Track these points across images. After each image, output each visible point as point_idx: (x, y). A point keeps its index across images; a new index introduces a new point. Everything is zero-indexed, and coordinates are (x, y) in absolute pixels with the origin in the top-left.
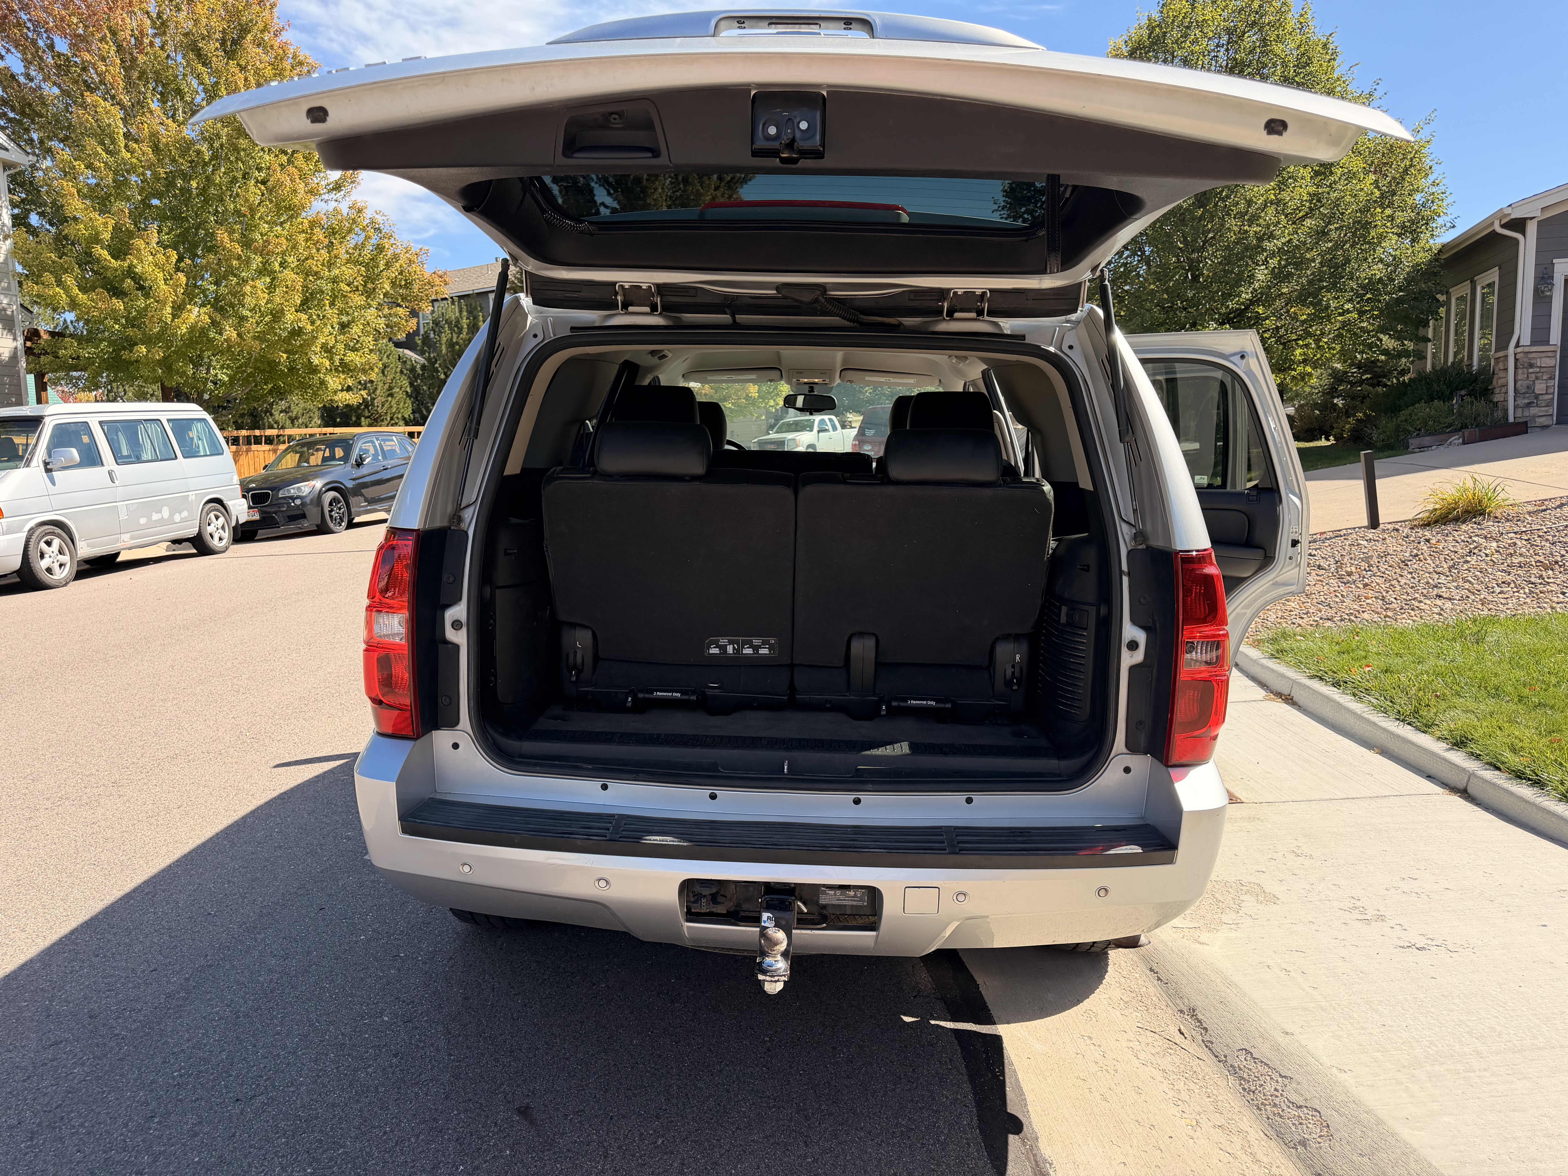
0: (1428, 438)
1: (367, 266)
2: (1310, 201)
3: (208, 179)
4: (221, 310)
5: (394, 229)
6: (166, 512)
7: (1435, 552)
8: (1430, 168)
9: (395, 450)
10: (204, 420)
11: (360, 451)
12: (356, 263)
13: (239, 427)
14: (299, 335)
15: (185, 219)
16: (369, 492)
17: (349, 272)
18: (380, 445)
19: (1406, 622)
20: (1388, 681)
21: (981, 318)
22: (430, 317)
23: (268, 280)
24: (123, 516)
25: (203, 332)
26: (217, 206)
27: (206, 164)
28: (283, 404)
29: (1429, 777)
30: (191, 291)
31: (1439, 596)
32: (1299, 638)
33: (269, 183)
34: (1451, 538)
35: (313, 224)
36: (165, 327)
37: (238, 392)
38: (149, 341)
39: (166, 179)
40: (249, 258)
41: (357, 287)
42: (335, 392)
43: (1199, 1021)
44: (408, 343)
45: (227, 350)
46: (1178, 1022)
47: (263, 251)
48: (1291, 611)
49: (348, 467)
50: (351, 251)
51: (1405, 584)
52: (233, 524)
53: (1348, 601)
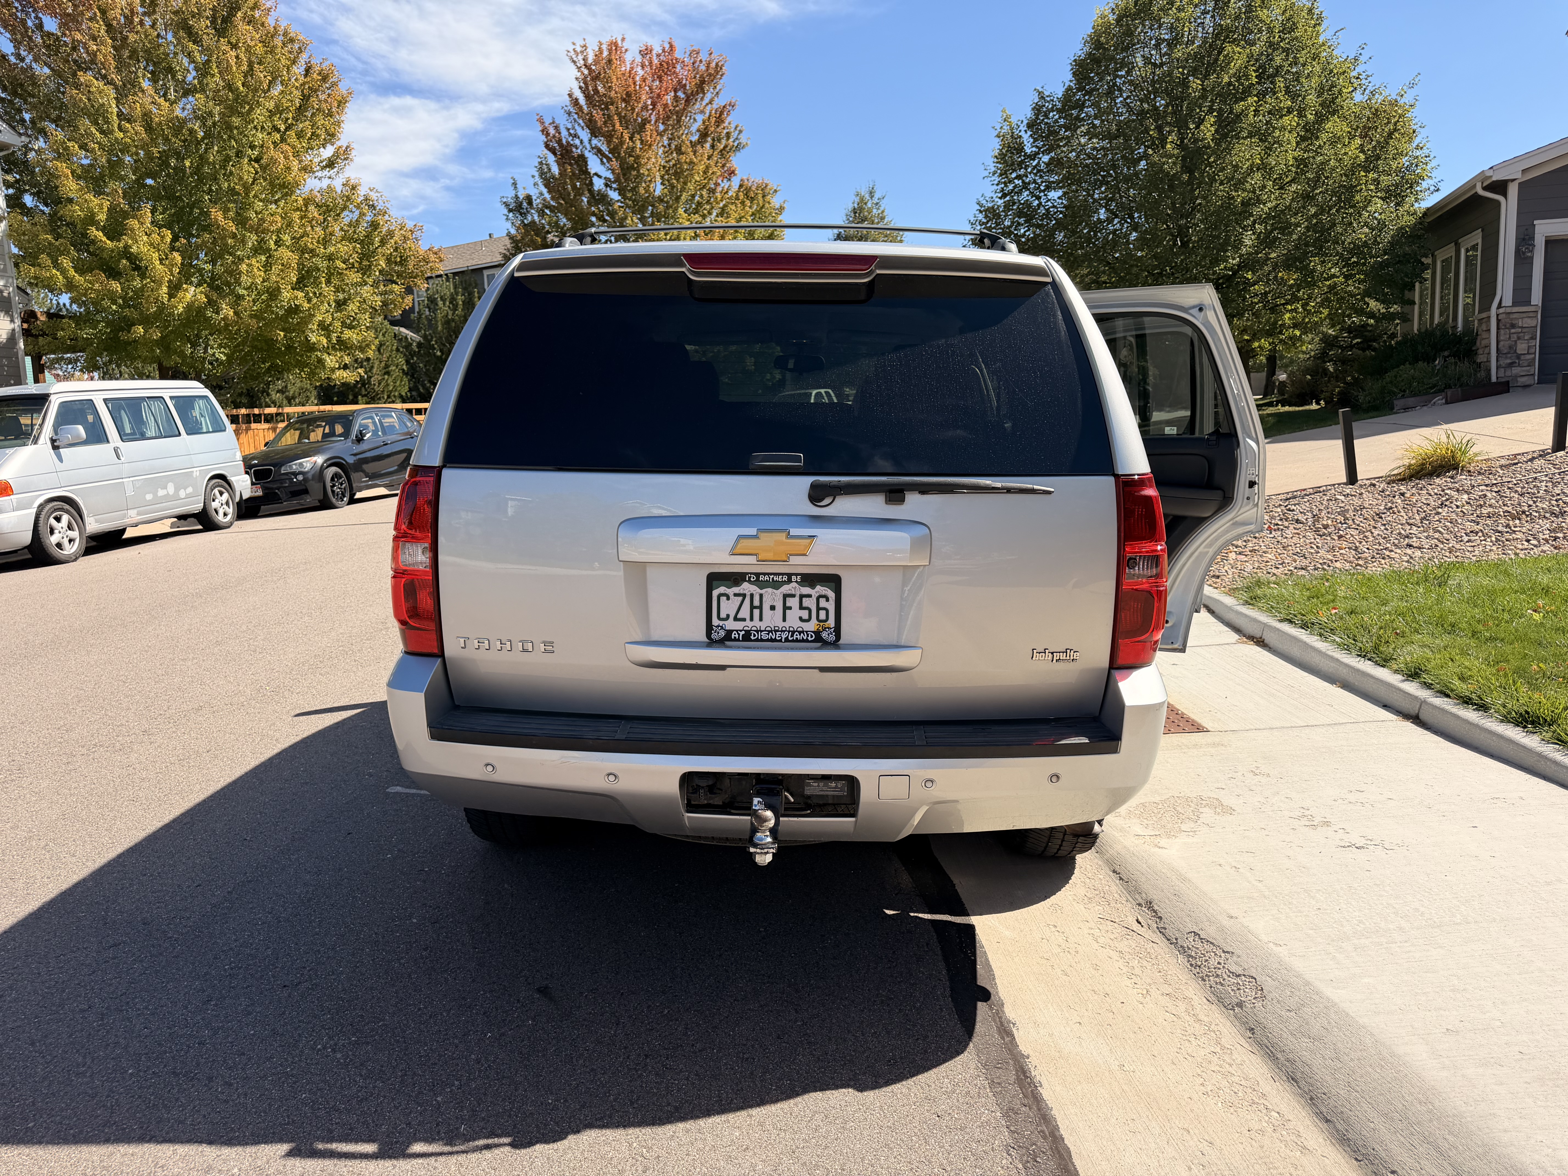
0: (1412, 399)
1: (362, 243)
2: (1298, 167)
3: (201, 157)
4: (218, 289)
5: (388, 206)
6: (171, 489)
7: (1409, 505)
8: (1414, 132)
9: (395, 427)
10: (206, 397)
11: (360, 427)
12: (351, 240)
13: (237, 406)
14: (296, 313)
15: (180, 198)
16: (369, 468)
17: (344, 249)
18: (380, 421)
19: (1374, 569)
20: (1351, 621)
22: (425, 294)
23: (263, 258)
24: (130, 492)
25: (200, 311)
26: (210, 186)
27: (198, 143)
28: (280, 384)
29: (1385, 706)
30: (187, 273)
31: (1410, 546)
32: (1272, 585)
33: (262, 162)
34: (1425, 492)
35: (307, 202)
36: (162, 308)
37: (237, 371)
38: (146, 321)
39: (159, 158)
40: (244, 235)
41: (353, 264)
42: (333, 370)
43: (1155, 912)
44: (405, 320)
45: (224, 329)
46: (1136, 914)
47: (259, 229)
48: (1267, 562)
49: (349, 443)
50: (346, 228)
51: (1378, 535)
52: (237, 499)
53: (1322, 552)
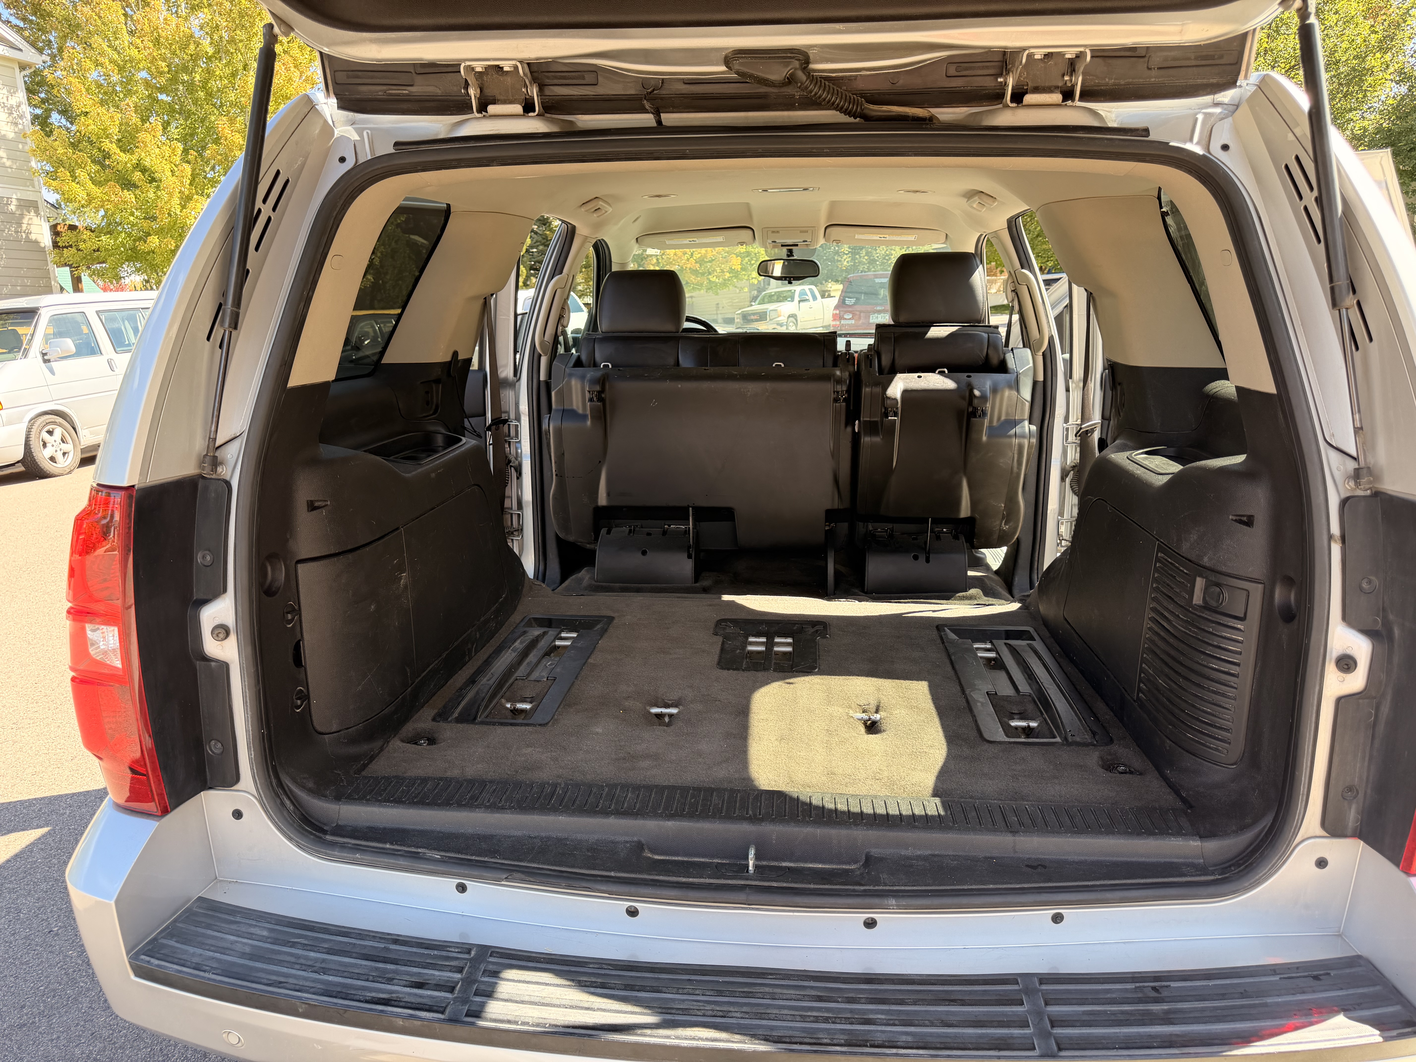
21: (1069, 103)
26: (219, 98)
27: (208, 58)
30: (198, 184)
38: (160, 232)
